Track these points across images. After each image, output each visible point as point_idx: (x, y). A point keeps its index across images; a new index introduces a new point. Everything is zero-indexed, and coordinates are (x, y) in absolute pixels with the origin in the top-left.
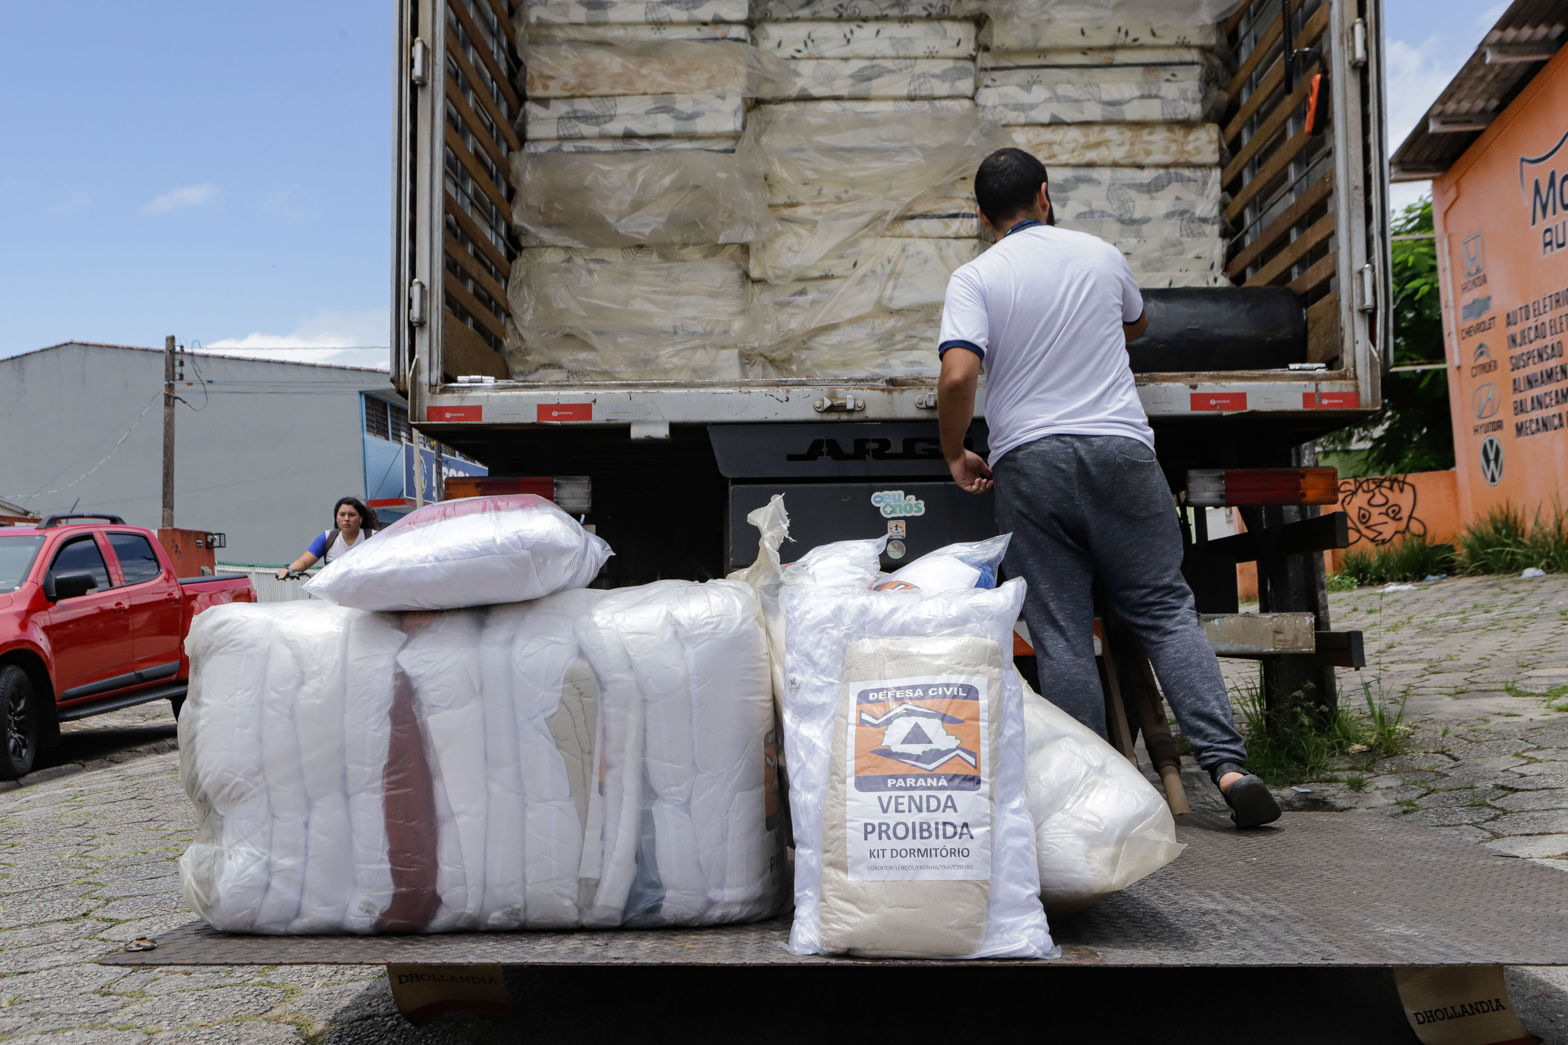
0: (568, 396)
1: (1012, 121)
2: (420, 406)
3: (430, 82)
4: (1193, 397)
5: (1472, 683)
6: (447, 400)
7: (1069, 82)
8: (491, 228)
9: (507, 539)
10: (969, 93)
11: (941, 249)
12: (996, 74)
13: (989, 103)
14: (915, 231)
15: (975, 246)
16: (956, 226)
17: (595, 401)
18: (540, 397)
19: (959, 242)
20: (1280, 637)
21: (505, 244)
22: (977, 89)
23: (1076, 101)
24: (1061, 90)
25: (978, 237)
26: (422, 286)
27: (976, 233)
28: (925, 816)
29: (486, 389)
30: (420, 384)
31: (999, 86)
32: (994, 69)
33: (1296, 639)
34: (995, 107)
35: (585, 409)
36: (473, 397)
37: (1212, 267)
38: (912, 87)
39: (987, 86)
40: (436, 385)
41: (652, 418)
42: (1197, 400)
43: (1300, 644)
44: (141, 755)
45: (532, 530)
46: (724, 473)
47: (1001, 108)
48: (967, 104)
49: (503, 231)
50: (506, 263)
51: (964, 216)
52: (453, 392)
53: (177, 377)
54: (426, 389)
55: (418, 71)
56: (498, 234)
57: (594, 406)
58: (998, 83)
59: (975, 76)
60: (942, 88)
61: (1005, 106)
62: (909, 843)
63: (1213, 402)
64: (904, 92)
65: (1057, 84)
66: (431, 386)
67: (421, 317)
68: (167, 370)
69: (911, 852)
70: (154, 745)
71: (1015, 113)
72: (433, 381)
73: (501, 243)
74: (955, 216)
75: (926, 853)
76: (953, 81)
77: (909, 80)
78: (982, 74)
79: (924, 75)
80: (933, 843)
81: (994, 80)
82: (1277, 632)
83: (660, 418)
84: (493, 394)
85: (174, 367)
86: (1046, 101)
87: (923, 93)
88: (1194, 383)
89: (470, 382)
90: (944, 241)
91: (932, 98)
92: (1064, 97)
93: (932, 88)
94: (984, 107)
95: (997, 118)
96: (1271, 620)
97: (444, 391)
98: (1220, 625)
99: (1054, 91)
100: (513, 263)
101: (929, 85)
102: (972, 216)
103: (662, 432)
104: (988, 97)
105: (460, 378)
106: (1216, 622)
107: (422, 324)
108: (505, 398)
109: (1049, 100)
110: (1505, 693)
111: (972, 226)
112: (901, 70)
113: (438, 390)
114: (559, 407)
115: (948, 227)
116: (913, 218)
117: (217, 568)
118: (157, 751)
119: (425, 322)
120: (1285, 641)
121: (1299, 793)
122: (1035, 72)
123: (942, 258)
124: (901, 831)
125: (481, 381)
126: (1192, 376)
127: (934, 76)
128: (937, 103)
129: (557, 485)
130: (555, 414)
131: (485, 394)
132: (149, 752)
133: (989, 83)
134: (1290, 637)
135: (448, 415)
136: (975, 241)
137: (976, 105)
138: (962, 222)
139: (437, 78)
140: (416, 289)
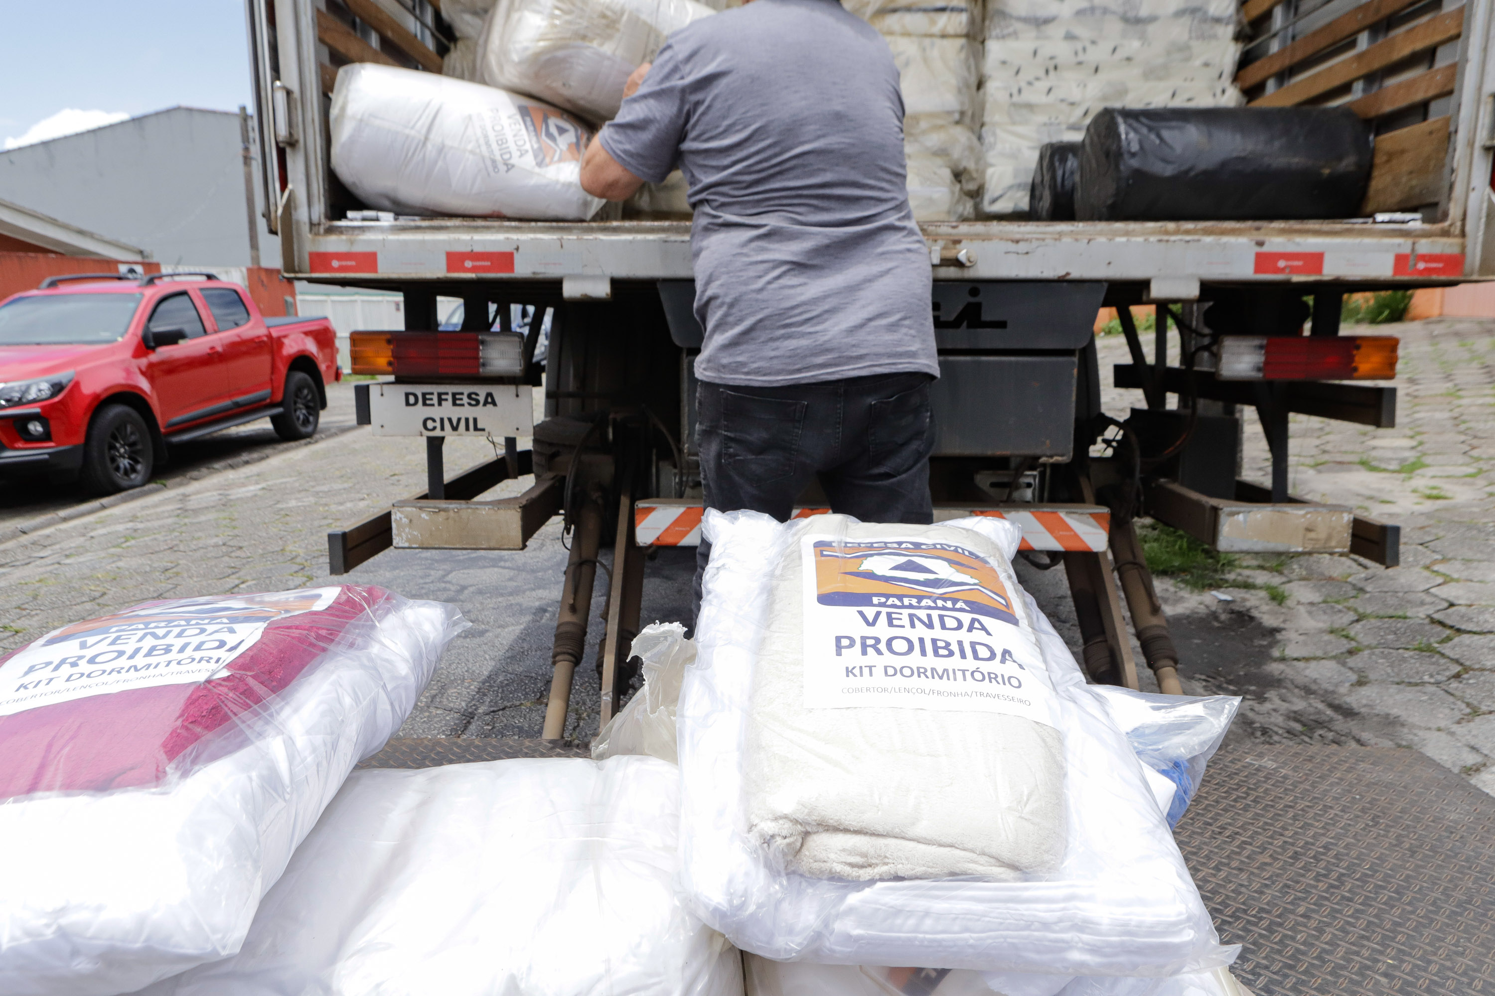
0: (484, 242)
2: (299, 251)
4: (1258, 256)
6: (333, 244)
8: (416, 17)
11: (924, 50)
14: (897, 28)
15: (962, 48)
16: (943, 21)
17: (517, 249)
18: (449, 242)
19: (946, 42)
20: (1312, 535)
21: (433, 35)
25: (967, 36)
26: (289, 93)
27: (964, 31)
29: (381, 229)
30: (298, 222)
35: (506, 259)
36: (365, 241)
37: (1220, 77)
40: (319, 224)
41: (589, 271)
42: (1263, 261)
43: (1333, 543)
46: (677, 341)
49: (429, 18)
50: (437, 59)
51: (953, 10)
52: (341, 233)
53: (251, 140)
54: (306, 228)
56: (423, 24)
57: (517, 257)
63: (1282, 264)
66: (312, 224)
67: (291, 134)
72: (315, 219)
73: (428, 33)
74: (943, 10)
82: (1308, 530)
83: (598, 272)
84: (392, 237)
85: (247, 131)
88: (1260, 238)
89: (364, 219)
90: (927, 41)
96: (1304, 516)
97: (330, 231)
98: (1245, 521)
102: (961, 10)
103: (602, 290)
105: (350, 214)
106: (1241, 517)
107: (292, 143)
108: (405, 242)
111: (960, 23)
113: (322, 230)
114: (474, 256)
115: (933, 22)
116: (895, 11)
117: (299, 297)
119: (297, 141)
120: (1317, 540)
121: (1220, 601)
123: (925, 60)
125: (377, 219)
126: (1259, 228)
129: (483, 342)
130: (468, 264)
131: (379, 237)
134: (1323, 535)
135: (335, 264)
136: (963, 41)
138: (949, 19)
140: (280, 97)
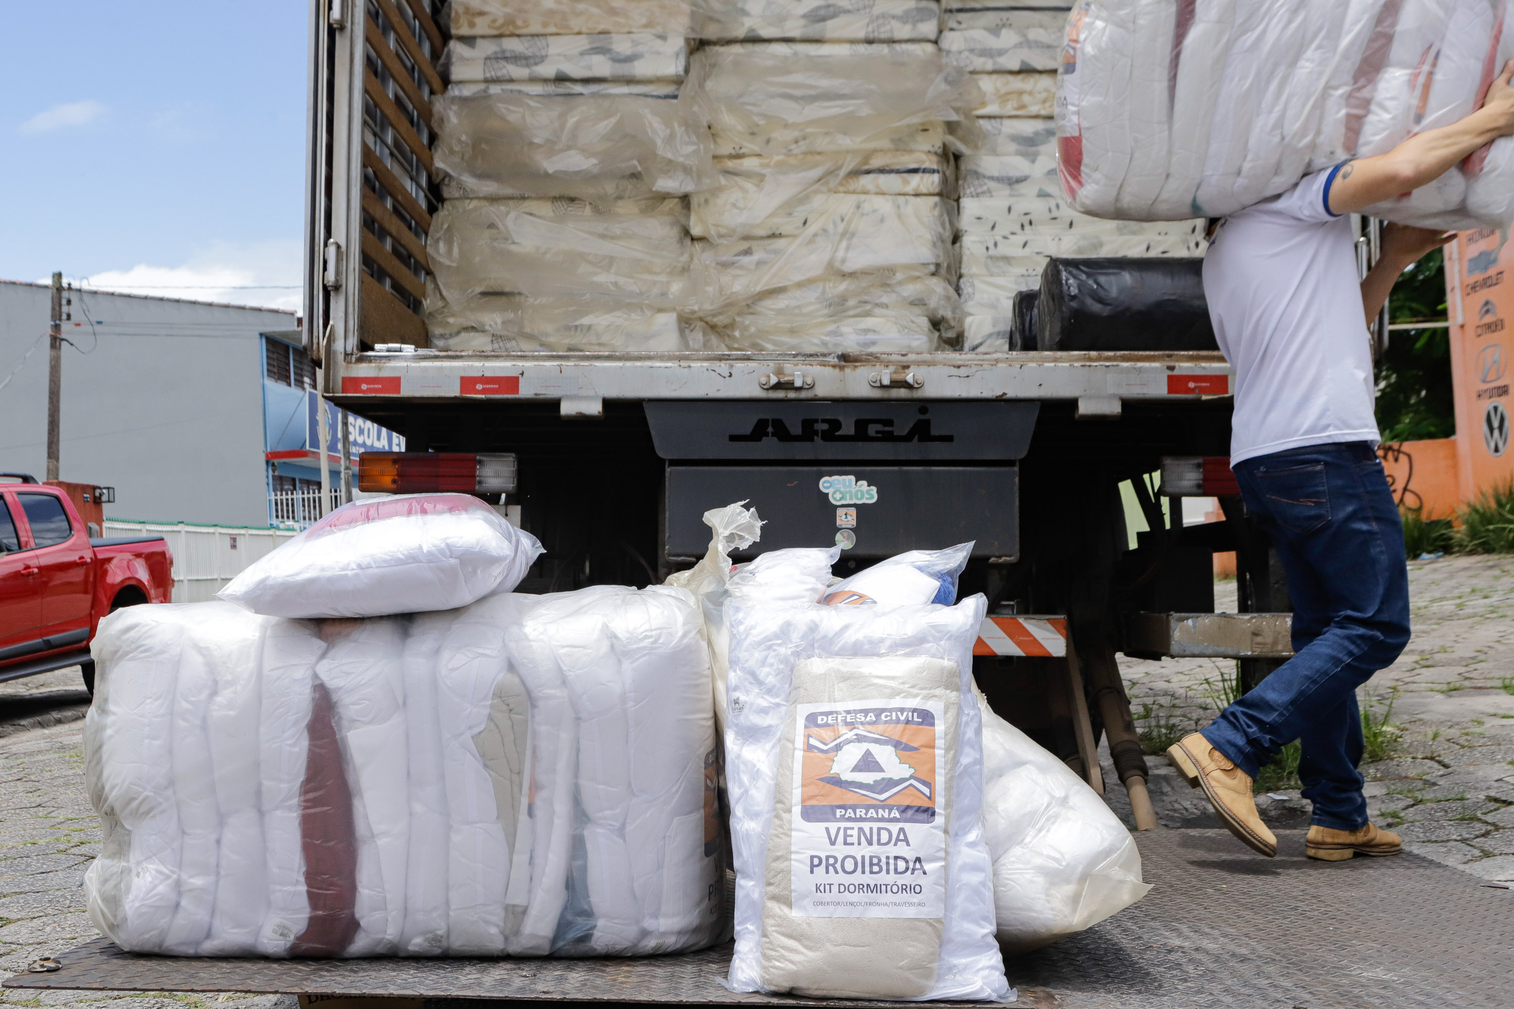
0: (493, 368)
1: (979, 68)
2: (334, 379)
3: (349, 25)
4: (1170, 378)
5: (1466, 678)
6: (363, 370)
7: (1041, 26)
8: (412, 179)
9: (434, 546)
10: (933, 36)
11: (899, 207)
12: (961, 16)
13: (955, 48)
14: (871, 187)
15: (936, 205)
16: (915, 181)
17: (522, 374)
18: (463, 368)
19: (919, 200)
20: (1259, 639)
21: (426, 196)
22: (940, 32)
23: (1049, 47)
24: (1035, 34)
25: (940, 194)
26: (338, 247)
27: (937, 190)
28: (875, 849)
29: (405, 358)
30: (335, 352)
31: (966, 29)
32: (960, 10)
33: (1275, 643)
34: (960, 52)
35: (512, 382)
36: (391, 368)
37: (1194, 230)
38: (870, 29)
39: (952, 29)
40: (352, 354)
41: (583, 393)
42: (1175, 382)
43: (1280, 647)
44: (25, 728)
45: (461, 538)
46: (661, 454)
47: (967, 53)
48: (930, 48)
49: (424, 182)
50: (427, 216)
51: (925, 171)
52: (370, 361)
53: (64, 317)
54: (341, 357)
55: (336, 14)
56: (419, 185)
57: (521, 380)
58: (963, 26)
59: (939, 18)
60: (903, 31)
61: (972, 51)
62: (859, 878)
63: (1191, 385)
64: (862, 35)
65: (1028, 27)
66: (346, 354)
67: (337, 280)
68: (53, 309)
69: (861, 887)
70: (39, 718)
71: (982, 60)
72: (349, 350)
73: (421, 194)
74: (915, 171)
75: (876, 889)
76: (915, 23)
77: (867, 21)
78: (947, 16)
79: (883, 16)
80: (883, 878)
81: (959, 23)
82: (1255, 634)
83: (592, 393)
84: (413, 365)
85: (60, 305)
86: (1016, 46)
87: (883, 36)
88: (1172, 364)
89: (388, 351)
90: (901, 199)
91: (892, 41)
92: (1036, 42)
93: (892, 30)
94: (948, 52)
95: (962, 64)
96: (1249, 621)
97: (360, 360)
98: (1194, 626)
99: (1024, 36)
100: (435, 216)
101: (888, 27)
102: (933, 171)
103: (594, 408)
104: (953, 41)
105: (378, 346)
106: (1190, 622)
107: (337, 288)
108: (426, 369)
109: (1019, 45)
110: (1502, 691)
111: (933, 183)
112: (858, 10)
113: (354, 360)
114: (484, 380)
115: (907, 182)
116: (868, 172)
117: (106, 525)
118: (42, 725)
119: (341, 286)
120: (1264, 644)
121: (1275, 800)
122: (1004, 15)
123: (900, 217)
124: (849, 864)
125: (400, 350)
126: (1170, 356)
127: (894, 17)
128: (897, 47)
129: (480, 462)
130: (479, 387)
131: (404, 364)
132: (34, 726)
133: (954, 25)
134: (1269, 640)
135: (364, 387)
136: (936, 199)
137: (940, 50)
138: (922, 178)
139: (356, 21)
140: (332, 250)
